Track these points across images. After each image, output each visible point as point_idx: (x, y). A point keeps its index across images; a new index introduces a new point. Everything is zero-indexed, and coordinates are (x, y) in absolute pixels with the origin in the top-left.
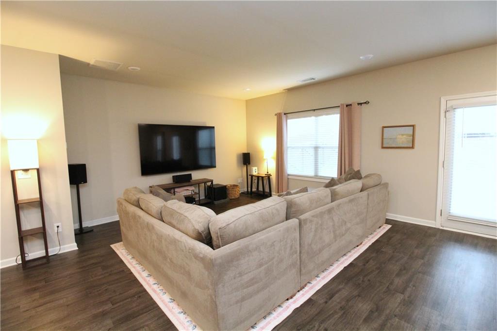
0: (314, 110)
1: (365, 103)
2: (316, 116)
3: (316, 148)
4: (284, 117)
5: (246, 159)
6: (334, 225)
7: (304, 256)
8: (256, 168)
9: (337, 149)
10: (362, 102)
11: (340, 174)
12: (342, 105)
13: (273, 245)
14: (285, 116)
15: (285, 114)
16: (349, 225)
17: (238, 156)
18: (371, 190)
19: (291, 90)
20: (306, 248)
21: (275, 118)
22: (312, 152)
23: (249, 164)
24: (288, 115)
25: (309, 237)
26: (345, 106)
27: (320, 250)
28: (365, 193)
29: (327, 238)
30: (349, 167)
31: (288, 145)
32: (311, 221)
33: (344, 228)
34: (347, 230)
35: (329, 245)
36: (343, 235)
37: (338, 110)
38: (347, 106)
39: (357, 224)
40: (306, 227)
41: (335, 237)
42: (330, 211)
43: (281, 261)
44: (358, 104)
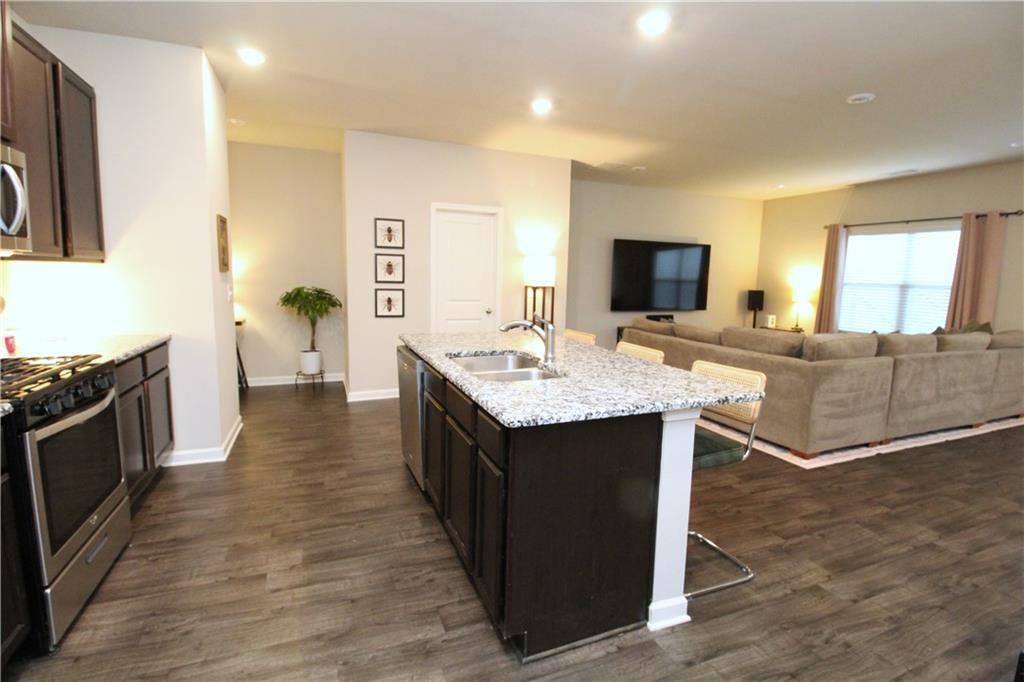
0: (908, 222)
1: (1016, 213)
2: (909, 232)
3: (904, 288)
4: (843, 232)
5: (755, 301)
6: (938, 381)
7: (895, 403)
8: (774, 317)
9: (949, 291)
10: (1010, 211)
11: (950, 324)
12: (968, 216)
13: (864, 374)
14: (845, 230)
15: (845, 227)
16: (960, 389)
17: (741, 294)
18: (1007, 351)
19: (859, 186)
20: (898, 394)
21: (825, 233)
22: (895, 294)
23: (761, 308)
24: (852, 229)
25: (903, 383)
26: (973, 217)
27: (916, 405)
28: (994, 353)
29: (927, 394)
30: (970, 318)
31: (846, 281)
32: (909, 365)
33: (953, 390)
34: (956, 395)
35: (928, 404)
36: (950, 399)
37: (959, 223)
38: (977, 217)
39: (975, 392)
40: (902, 369)
41: (938, 397)
42: (934, 360)
43: (869, 395)
44: (1002, 215)
